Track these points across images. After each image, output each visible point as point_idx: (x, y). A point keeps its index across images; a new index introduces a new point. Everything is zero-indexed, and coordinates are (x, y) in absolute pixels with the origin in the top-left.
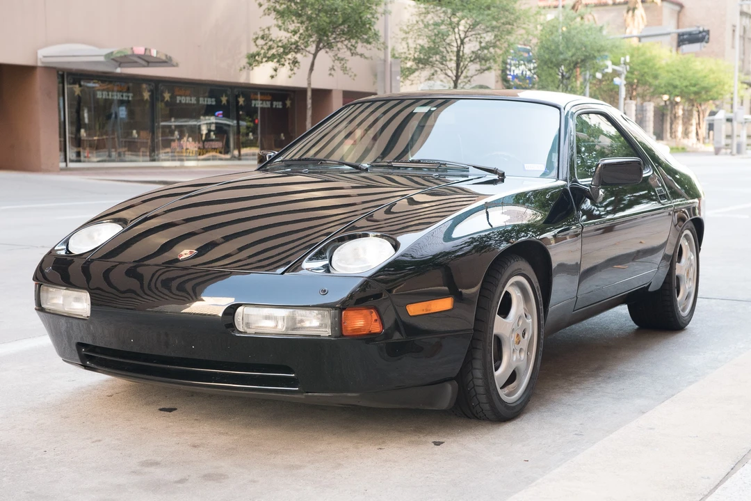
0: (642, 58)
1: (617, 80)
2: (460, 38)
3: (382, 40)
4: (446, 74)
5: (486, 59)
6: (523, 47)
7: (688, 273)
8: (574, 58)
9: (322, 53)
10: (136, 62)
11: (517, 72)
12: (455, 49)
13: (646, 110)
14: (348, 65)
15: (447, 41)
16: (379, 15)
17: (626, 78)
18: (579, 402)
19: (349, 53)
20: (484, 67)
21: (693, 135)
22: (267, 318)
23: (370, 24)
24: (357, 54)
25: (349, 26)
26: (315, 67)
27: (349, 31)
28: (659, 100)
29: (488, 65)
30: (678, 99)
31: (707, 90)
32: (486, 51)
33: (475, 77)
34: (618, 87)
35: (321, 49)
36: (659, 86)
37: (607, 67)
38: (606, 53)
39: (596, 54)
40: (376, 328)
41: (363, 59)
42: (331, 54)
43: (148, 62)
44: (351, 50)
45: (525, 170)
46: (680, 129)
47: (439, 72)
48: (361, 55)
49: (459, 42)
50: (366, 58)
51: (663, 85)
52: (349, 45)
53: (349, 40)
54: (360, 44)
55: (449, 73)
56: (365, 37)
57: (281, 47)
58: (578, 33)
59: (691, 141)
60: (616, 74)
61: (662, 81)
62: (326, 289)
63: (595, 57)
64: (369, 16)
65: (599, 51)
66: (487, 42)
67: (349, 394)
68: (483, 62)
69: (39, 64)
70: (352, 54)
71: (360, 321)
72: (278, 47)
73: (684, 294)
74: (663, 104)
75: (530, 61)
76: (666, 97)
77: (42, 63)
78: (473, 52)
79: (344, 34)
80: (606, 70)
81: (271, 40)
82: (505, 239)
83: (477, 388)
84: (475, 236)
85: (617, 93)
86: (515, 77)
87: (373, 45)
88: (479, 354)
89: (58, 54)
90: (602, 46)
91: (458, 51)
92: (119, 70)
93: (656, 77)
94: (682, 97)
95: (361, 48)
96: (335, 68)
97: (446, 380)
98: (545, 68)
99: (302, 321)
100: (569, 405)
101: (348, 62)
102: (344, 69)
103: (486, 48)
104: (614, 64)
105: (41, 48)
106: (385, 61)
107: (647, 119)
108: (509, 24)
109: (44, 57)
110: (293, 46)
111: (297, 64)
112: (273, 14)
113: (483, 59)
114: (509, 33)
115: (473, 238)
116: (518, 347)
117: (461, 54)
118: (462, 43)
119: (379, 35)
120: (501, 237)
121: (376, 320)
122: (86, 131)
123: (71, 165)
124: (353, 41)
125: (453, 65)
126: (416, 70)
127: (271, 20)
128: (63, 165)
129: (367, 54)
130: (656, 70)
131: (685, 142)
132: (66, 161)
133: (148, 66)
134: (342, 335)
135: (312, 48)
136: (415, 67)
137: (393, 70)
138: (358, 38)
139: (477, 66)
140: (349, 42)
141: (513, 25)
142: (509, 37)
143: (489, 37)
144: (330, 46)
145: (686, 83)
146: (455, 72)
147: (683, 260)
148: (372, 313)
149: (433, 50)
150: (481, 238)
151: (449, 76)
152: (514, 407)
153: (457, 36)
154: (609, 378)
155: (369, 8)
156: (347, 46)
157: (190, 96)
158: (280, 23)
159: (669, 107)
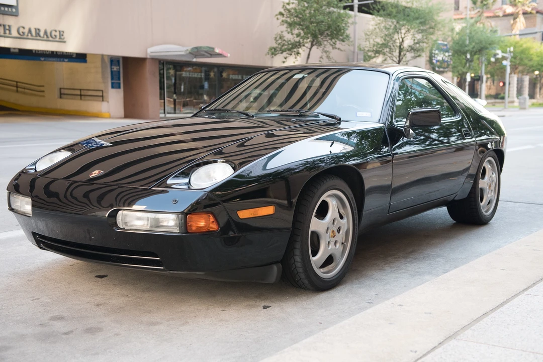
0: (521, 48)
1: (504, 62)
2: (402, 37)
3: (351, 40)
4: (393, 60)
5: (418, 51)
6: (442, 42)
7: (490, 186)
8: (475, 49)
9: (315, 48)
10: (204, 55)
11: (440, 58)
12: (398, 44)
13: (524, 81)
14: (331, 55)
15: (394, 39)
16: (349, 25)
17: (511, 61)
18: (384, 277)
19: (331, 48)
20: (416, 55)
22: (139, 219)
23: (343, 30)
24: (336, 48)
25: (331, 31)
26: (310, 57)
27: (331, 34)
28: (532, 74)
29: (419, 53)
32: (418, 45)
33: (410, 62)
34: (505, 67)
35: (314, 45)
36: (532, 66)
37: (498, 54)
38: (495, 45)
39: (488, 46)
40: (214, 226)
41: (339, 51)
42: (321, 49)
43: (211, 55)
44: (332, 46)
45: (357, 116)
47: (388, 58)
48: (339, 49)
49: (401, 40)
50: (341, 50)
51: (534, 65)
52: (331, 43)
53: (331, 39)
54: (338, 42)
55: (395, 59)
56: (341, 37)
57: (290, 44)
58: (476, 33)
60: (504, 58)
61: (534, 62)
62: (177, 200)
63: (487, 48)
64: (344, 25)
65: (490, 44)
66: (418, 40)
67: (198, 273)
68: (416, 52)
69: (148, 57)
70: (333, 48)
71: (201, 222)
72: (289, 44)
73: (486, 200)
74: (535, 76)
75: (447, 51)
76: (537, 73)
77: (150, 56)
78: (409, 46)
79: (328, 36)
80: (498, 57)
81: (284, 40)
82: (334, 162)
83: (298, 269)
84: (309, 160)
85: (505, 70)
86: (438, 61)
87: (345, 43)
88: (298, 245)
89: (159, 51)
90: (492, 41)
91: (400, 46)
92: (195, 60)
93: (531, 60)
95: (339, 44)
96: (323, 57)
97: (272, 263)
98: (456, 55)
99: (163, 221)
100: (376, 279)
101: (331, 54)
102: (328, 57)
103: (418, 43)
104: (502, 52)
105: (149, 47)
106: (354, 52)
107: (524, 86)
108: (432, 28)
109: (151, 52)
110: (298, 44)
111: (299, 55)
112: (286, 25)
113: (415, 50)
114: (432, 34)
115: (307, 161)
116: (334, 240)
117: (402, 47)
118: (403, 41)
119: (350, 36)
120: (332, 161)
121: (213, 222)
122: (176, 96)
123: (168, 115)
124: (333, 40)
125: (396, 53)
126: (374, 57)
127: (284, 28)
128: (162, 115)
129: (342, 48)
130: (530, 55)
132: (165, 113)
133: (211, 57)
134: (187, 232)
135: (309, 45)
136: (373, 55)
137: (359, 57)
138: (337, 39)
139: (413, 54)
140: (332, 41)
141: (434, 29)
142: (432, 36)
143: (419, 36)
144: (319, 44)
146: (398, 59)
147: (486, 177)
148: (210, 216)
149: (385, 45)
150: (314, 161)
151: (394, 61)
152: (330, 281)
153: (400, 36)
154: (416, 259)
155: (343, 20)
156: (330, 43)
157: (238, 75)
158: (289, 30)
159: (539, 79)
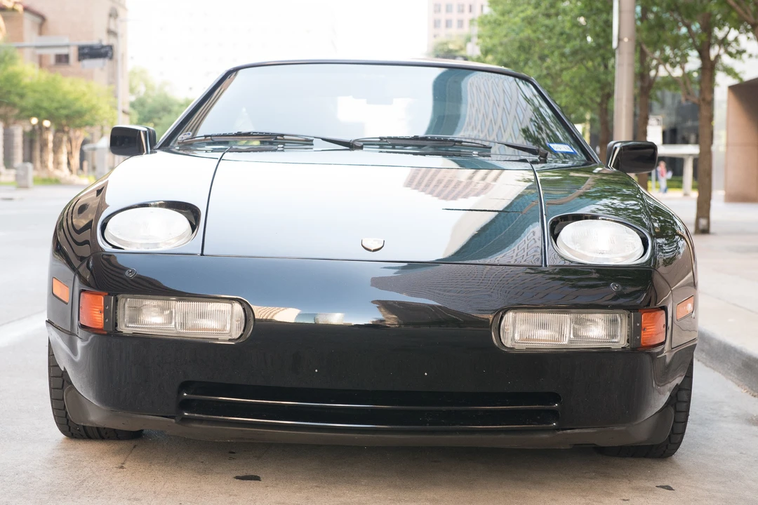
13: (13, 135)
21: (65, 166)
28: (27, 123)
30: (47, 123)
31: (80, 114)
36: (25, 108)
40: (663, 336)
46: (50, 157)
51: (30, 106)
59: (64, 173)
61: (29, 102)
74: (32, 128)
76: (34, 121)
93: (22, 96)
94: (52, 122)
97: (666, 406)
121: (664, 325)
130: (23, 88)
131: (58, 173)
134: (640, 347)
145: (55, 105)
148: (662, 315)
